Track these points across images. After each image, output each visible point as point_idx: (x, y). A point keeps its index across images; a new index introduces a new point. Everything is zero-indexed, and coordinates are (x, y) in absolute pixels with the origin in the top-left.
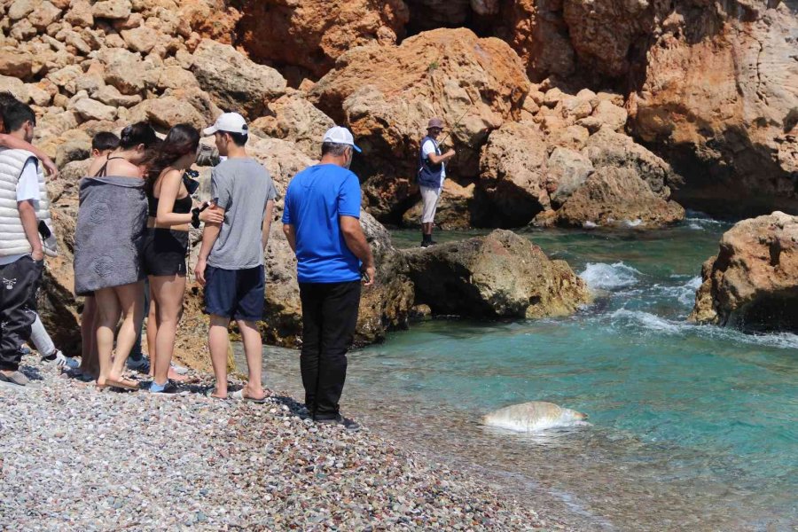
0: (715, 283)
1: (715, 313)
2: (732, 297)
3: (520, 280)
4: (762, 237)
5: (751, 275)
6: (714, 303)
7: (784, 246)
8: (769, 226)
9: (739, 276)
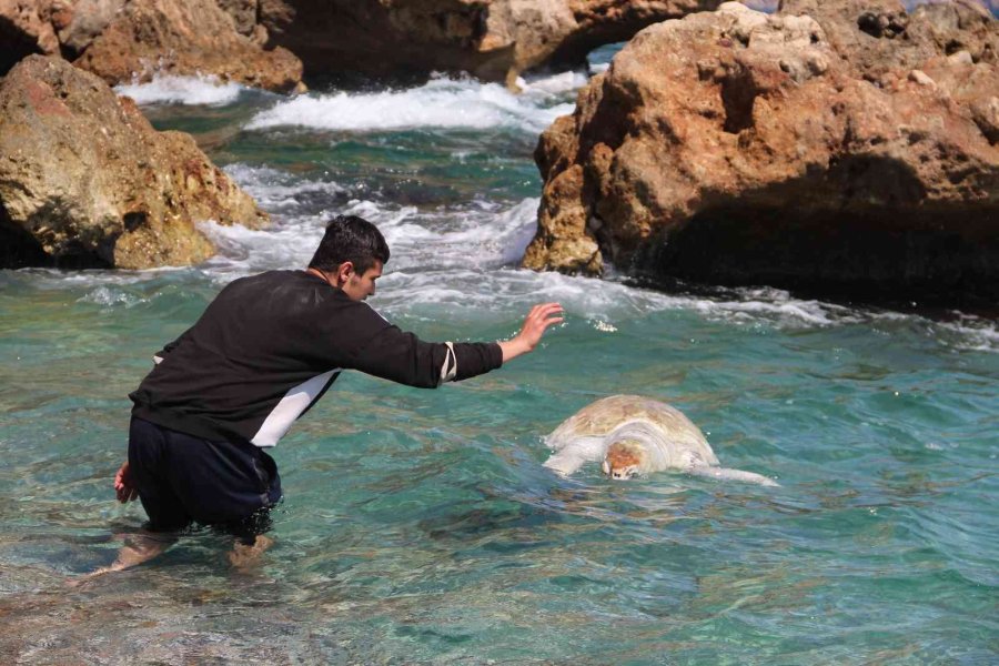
0: (591, 176)
1: (593, 247)
2: (639, 208)
3: (99, 175)
4: (705, 63)
5: (684, 154)
6: (588, 224)
7: (764, 82)
8: (717, 38)
9: (656, 158)
